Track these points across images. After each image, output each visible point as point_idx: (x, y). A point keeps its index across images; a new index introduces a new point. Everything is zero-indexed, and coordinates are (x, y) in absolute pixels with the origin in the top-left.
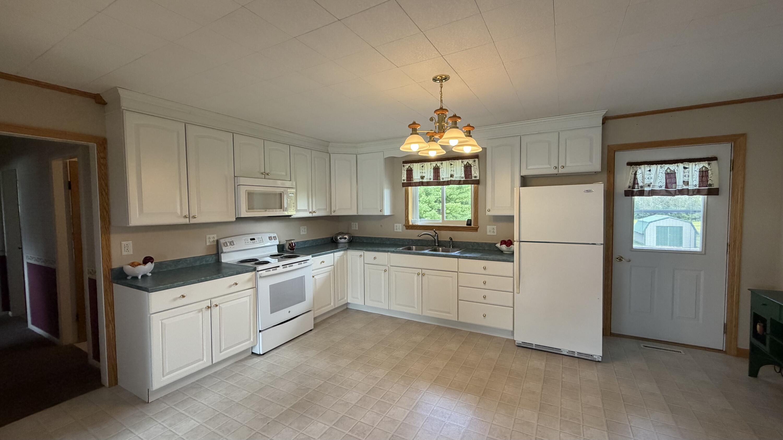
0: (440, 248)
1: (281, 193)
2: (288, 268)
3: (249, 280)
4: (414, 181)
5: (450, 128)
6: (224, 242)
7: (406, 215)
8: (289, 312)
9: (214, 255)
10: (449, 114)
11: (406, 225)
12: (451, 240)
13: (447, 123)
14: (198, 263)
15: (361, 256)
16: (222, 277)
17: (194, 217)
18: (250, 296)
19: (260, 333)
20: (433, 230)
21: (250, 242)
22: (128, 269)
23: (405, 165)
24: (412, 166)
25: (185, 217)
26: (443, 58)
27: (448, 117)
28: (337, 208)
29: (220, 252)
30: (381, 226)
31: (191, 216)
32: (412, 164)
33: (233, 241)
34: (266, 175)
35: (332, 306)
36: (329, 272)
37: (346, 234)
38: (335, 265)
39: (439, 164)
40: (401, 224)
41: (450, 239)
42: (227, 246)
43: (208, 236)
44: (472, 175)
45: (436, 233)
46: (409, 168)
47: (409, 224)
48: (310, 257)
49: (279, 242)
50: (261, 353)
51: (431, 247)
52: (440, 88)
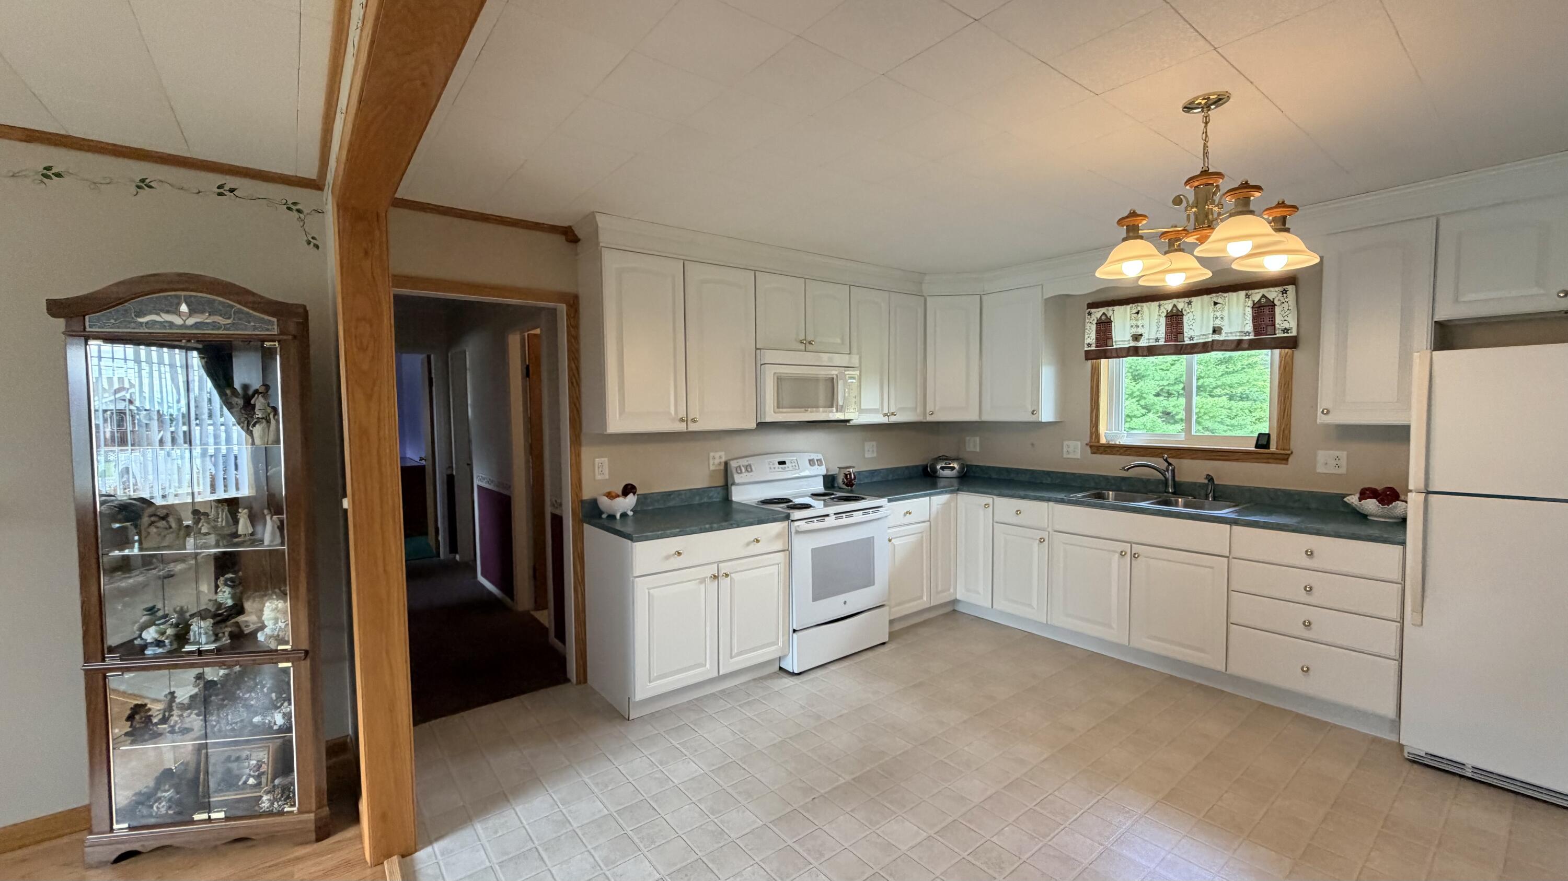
0: (1180, 500)
1: (833, 378)
2: (845, 521)
3: (779, 536)
4: (1115, 347)
5: (1231, 215)
6: (737, 465)
7: (1091, 420)
8: (845, 603)
9: (719, 489)
10: (1225, 185)
11: (1092, 444)
12: (1209, 481)
13: (1220, 205)
14: (697, 500)
15: (986, 506)
16: (734, 526)
17: (694, 421)
18: (778, 564)
19: (795, 635)
20: (1163, 457)
21: (778, 468)
22: (604, 502)
23: (1093, 311)
24: (1110, 313)
25: (682, 420)
26: (1218, 52)
27: (1223, 190)
28: (937, 408)
29: (730, 483)
30: (1033, 445)
31: (689, 419)
32: (1111, 308)
33: (750, 465)
34: (807, 344)
35: (924, 602)
36: (920, 535)
37: (954, 460)
38: (932, 520)
39: (1181, 304)
40: (1079, 443)
41: (1206, 478)
42: (741, 472)
43: (712, 454)
44: (1277, 326)
45: (1170, 464)
46: (1103, 318)
47: (1098, 441)
48: (883, 501)
49: (827, 470)
50: (796, 672)
51: (1155, 496)
52: (1203, 125)
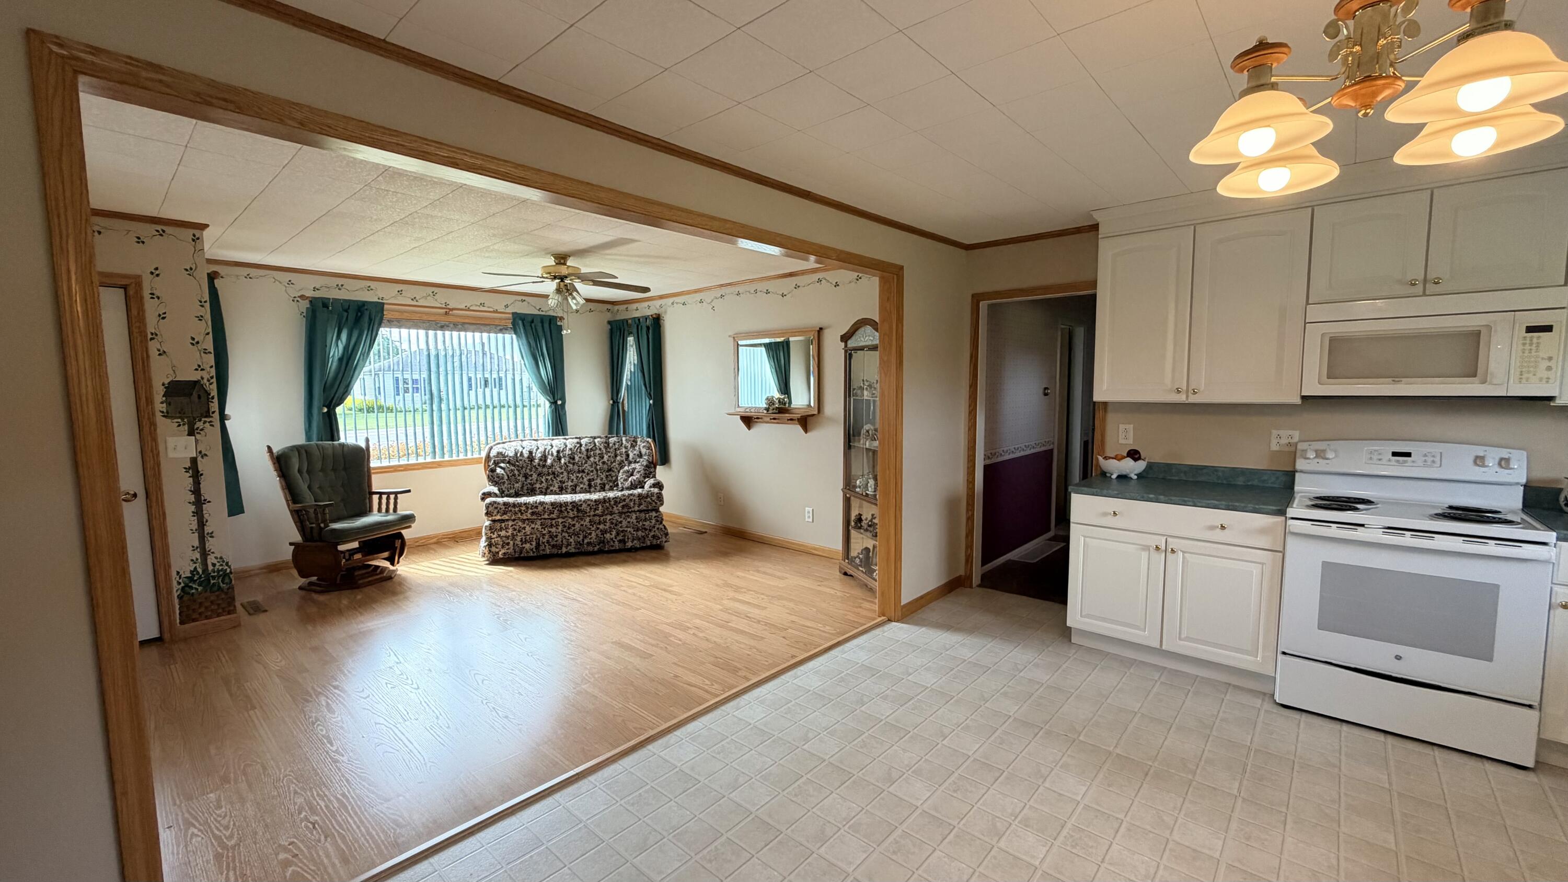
1: (1478, 334)
2: (1407, 540)
3: (1263, 531)
6: (1303, 449)
8: (1395, 657)
9: (1278, 473)
16: (1190, 503)
17: (1196, 392)
18: (1263, 564)
21: (1391, 460)
25: (1178, 391)
29: (1296, 469)
31: (1191, 389)
33: (1326, 450)
34: (1427, 285)
42: (1312, 459)
43: (1275, 433)
48: (1549, 536)
50: (1282, 703)
